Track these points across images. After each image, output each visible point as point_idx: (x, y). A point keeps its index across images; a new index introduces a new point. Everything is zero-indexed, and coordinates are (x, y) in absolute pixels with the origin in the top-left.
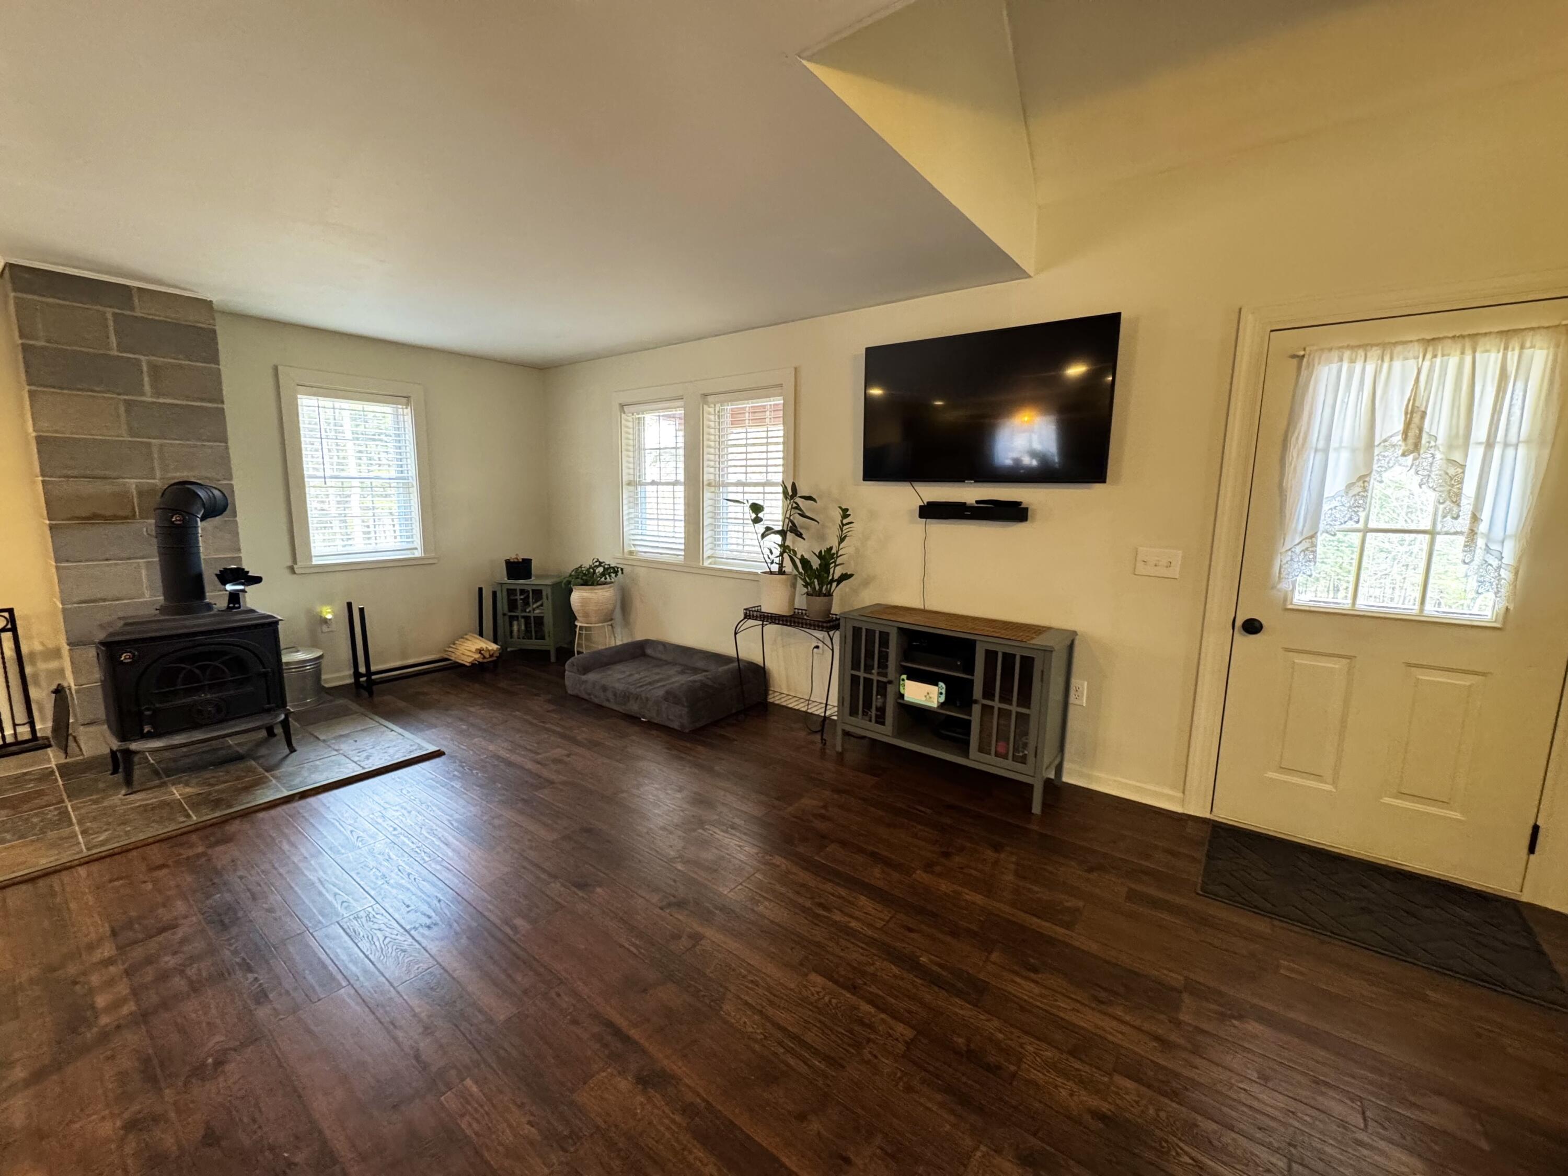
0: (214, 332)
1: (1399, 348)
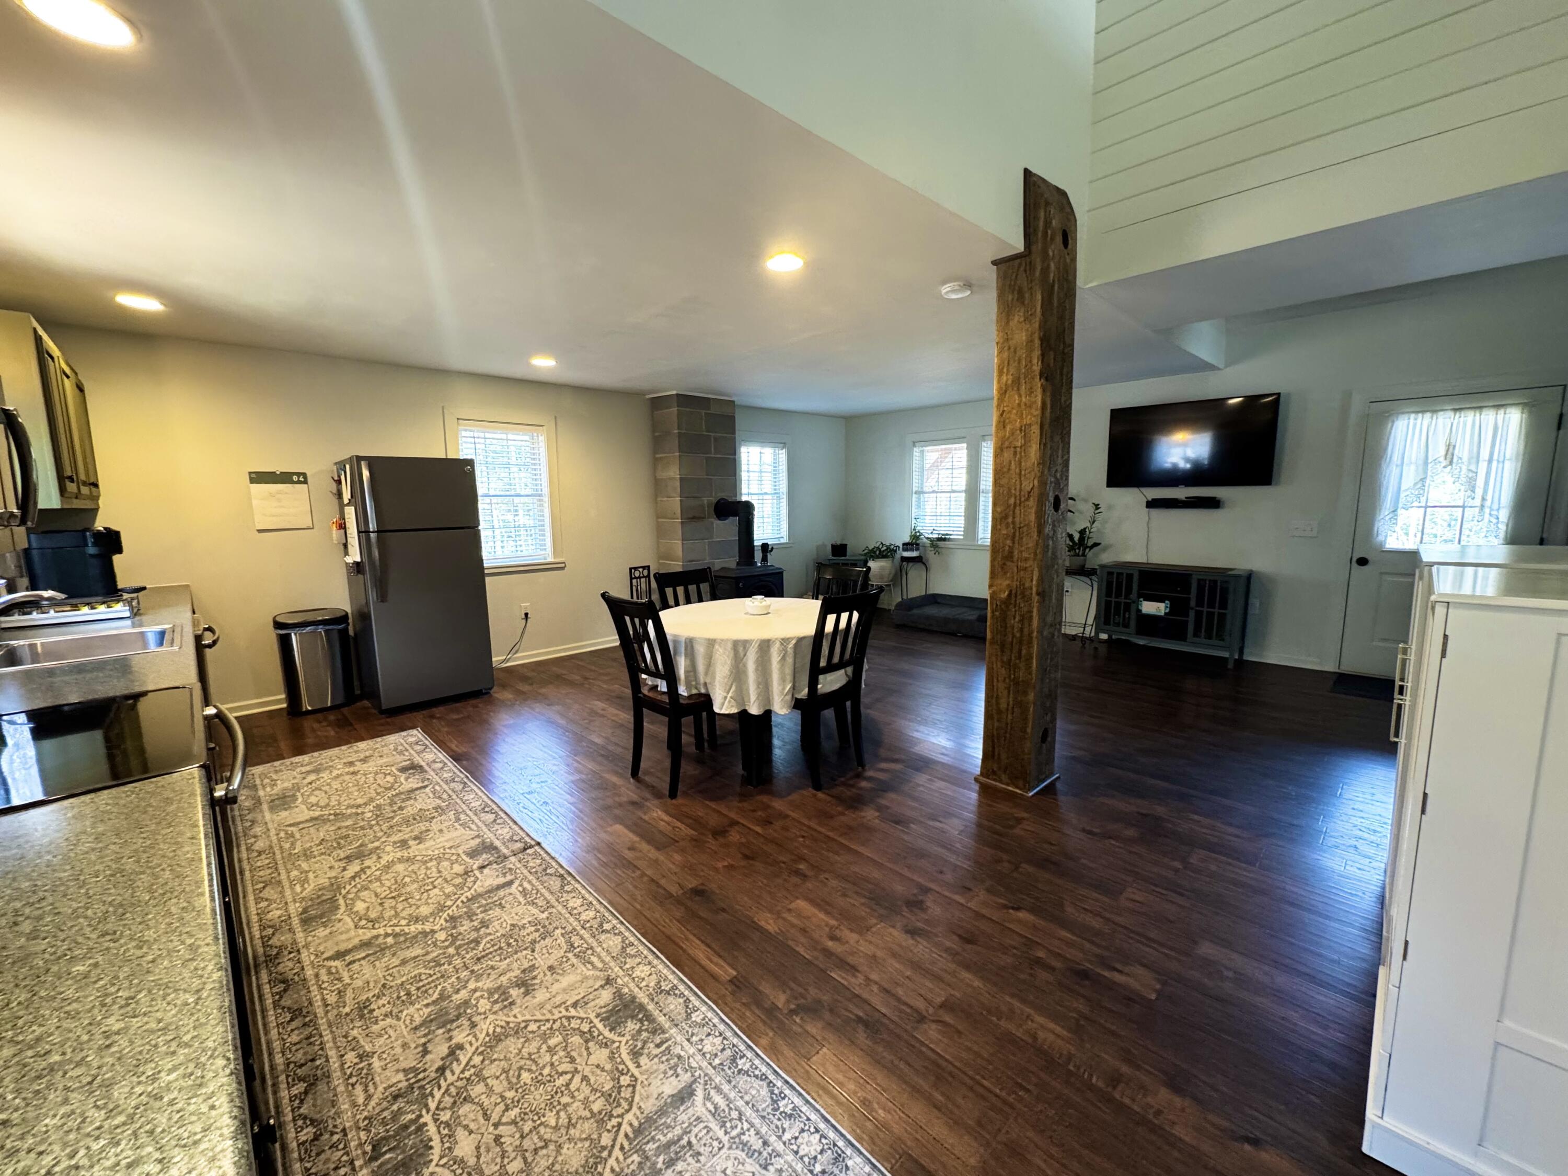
0: (734, 417)
1: (1442, 413)
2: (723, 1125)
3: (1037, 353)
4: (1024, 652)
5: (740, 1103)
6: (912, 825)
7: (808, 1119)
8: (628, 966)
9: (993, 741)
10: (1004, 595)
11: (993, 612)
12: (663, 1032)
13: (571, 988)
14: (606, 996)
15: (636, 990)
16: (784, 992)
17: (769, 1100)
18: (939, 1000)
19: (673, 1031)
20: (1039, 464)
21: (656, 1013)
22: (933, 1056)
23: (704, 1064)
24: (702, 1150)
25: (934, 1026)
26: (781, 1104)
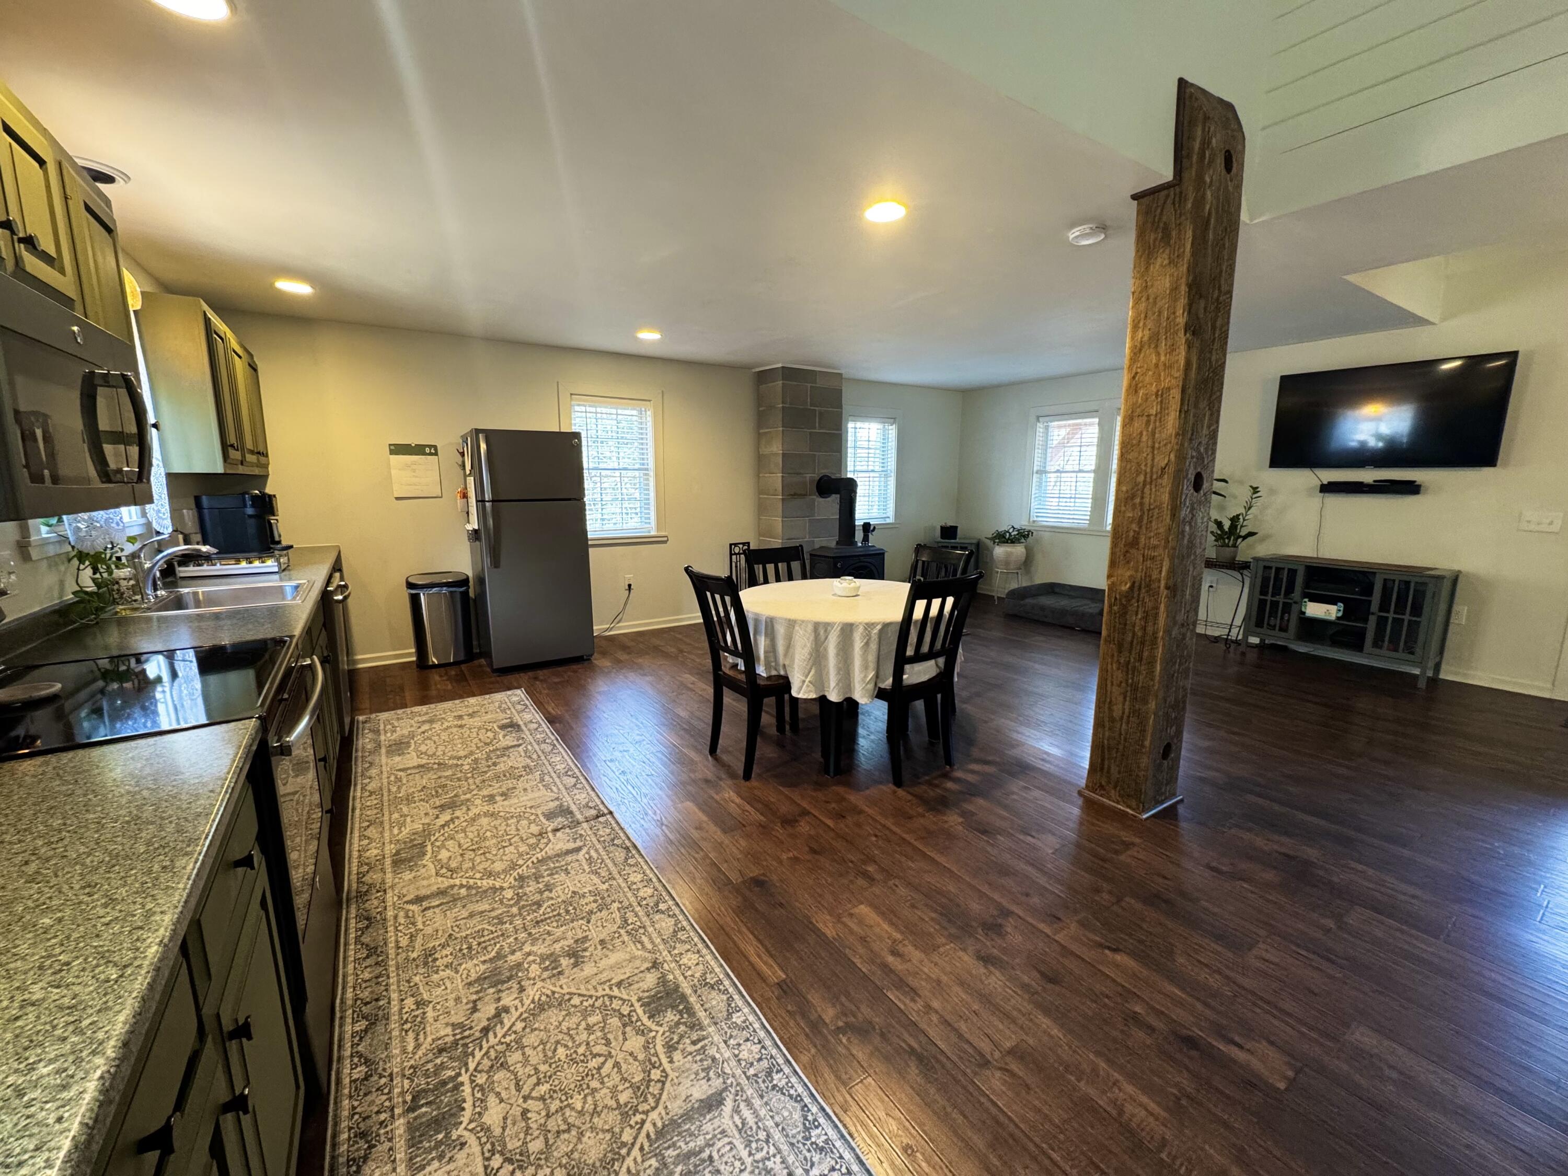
0: (841, 391)
2: (748, 1145)
3: (1182, 302)
4: (1146, 654)
5: (770, 1123)
6: (999, 837)
7: (841, 1157)
8: (676, 951)
9: (1103, 752)
10: (1125, 588)
11: (1110, 606)
12: (702, 1029)
13: (618, 966)
14: (651, 980)
15: (681, 978)
16: (834, 1006)
17: (801, 1127)
18: (1008, 1045)
19: (712, 1029)
20: (1177, 434)
21: (697, 1007)
22: (994, 1110)
23: (738, 1072)
24: (722, 1168)
25: (998, 1074)
26: (814, 1133)
